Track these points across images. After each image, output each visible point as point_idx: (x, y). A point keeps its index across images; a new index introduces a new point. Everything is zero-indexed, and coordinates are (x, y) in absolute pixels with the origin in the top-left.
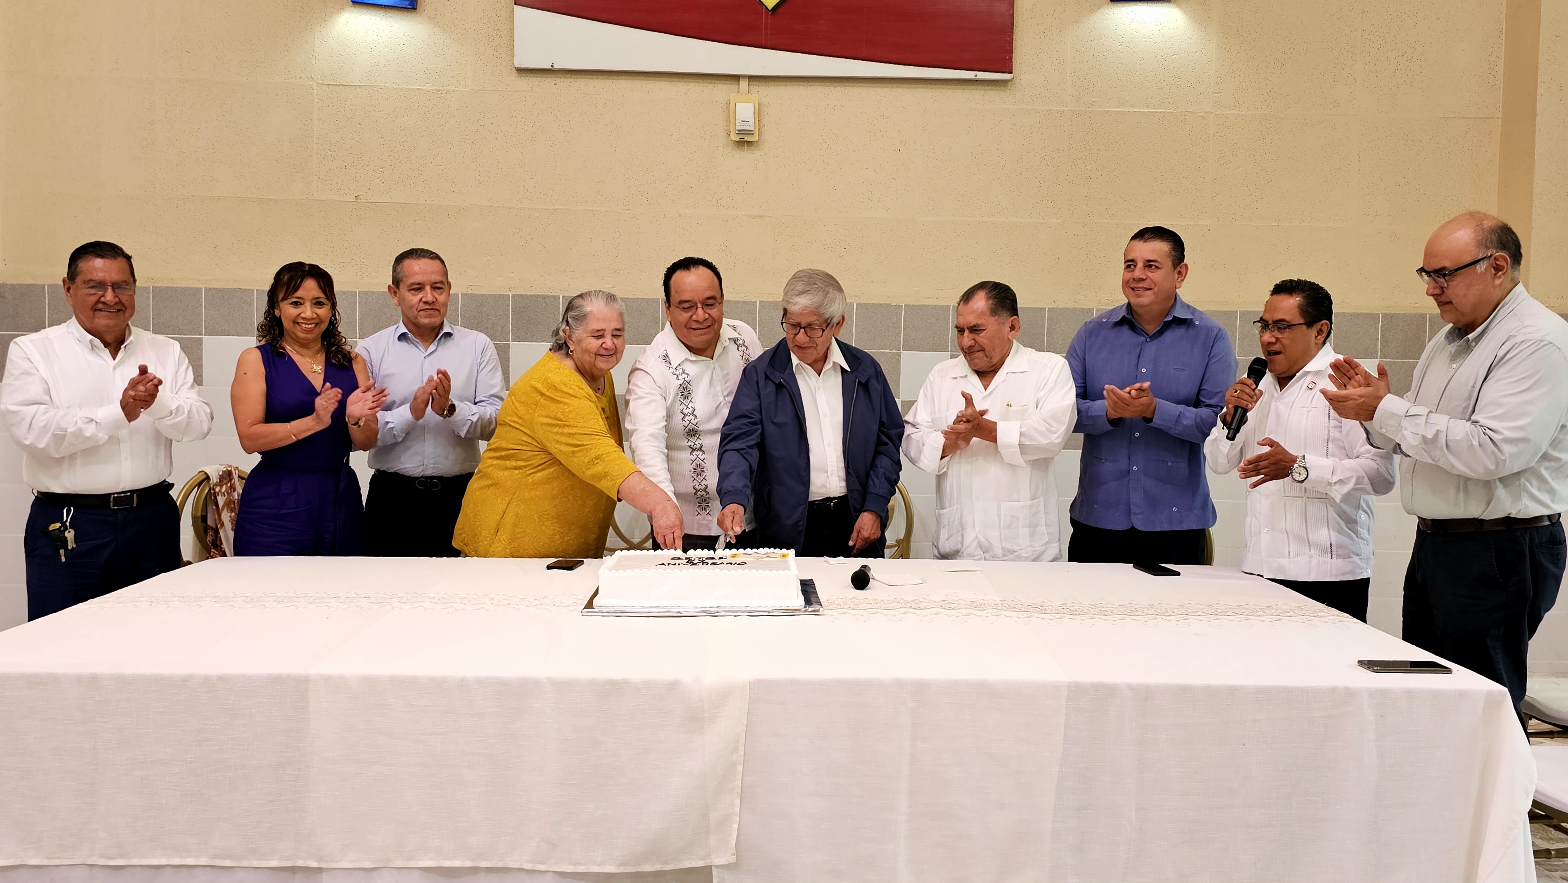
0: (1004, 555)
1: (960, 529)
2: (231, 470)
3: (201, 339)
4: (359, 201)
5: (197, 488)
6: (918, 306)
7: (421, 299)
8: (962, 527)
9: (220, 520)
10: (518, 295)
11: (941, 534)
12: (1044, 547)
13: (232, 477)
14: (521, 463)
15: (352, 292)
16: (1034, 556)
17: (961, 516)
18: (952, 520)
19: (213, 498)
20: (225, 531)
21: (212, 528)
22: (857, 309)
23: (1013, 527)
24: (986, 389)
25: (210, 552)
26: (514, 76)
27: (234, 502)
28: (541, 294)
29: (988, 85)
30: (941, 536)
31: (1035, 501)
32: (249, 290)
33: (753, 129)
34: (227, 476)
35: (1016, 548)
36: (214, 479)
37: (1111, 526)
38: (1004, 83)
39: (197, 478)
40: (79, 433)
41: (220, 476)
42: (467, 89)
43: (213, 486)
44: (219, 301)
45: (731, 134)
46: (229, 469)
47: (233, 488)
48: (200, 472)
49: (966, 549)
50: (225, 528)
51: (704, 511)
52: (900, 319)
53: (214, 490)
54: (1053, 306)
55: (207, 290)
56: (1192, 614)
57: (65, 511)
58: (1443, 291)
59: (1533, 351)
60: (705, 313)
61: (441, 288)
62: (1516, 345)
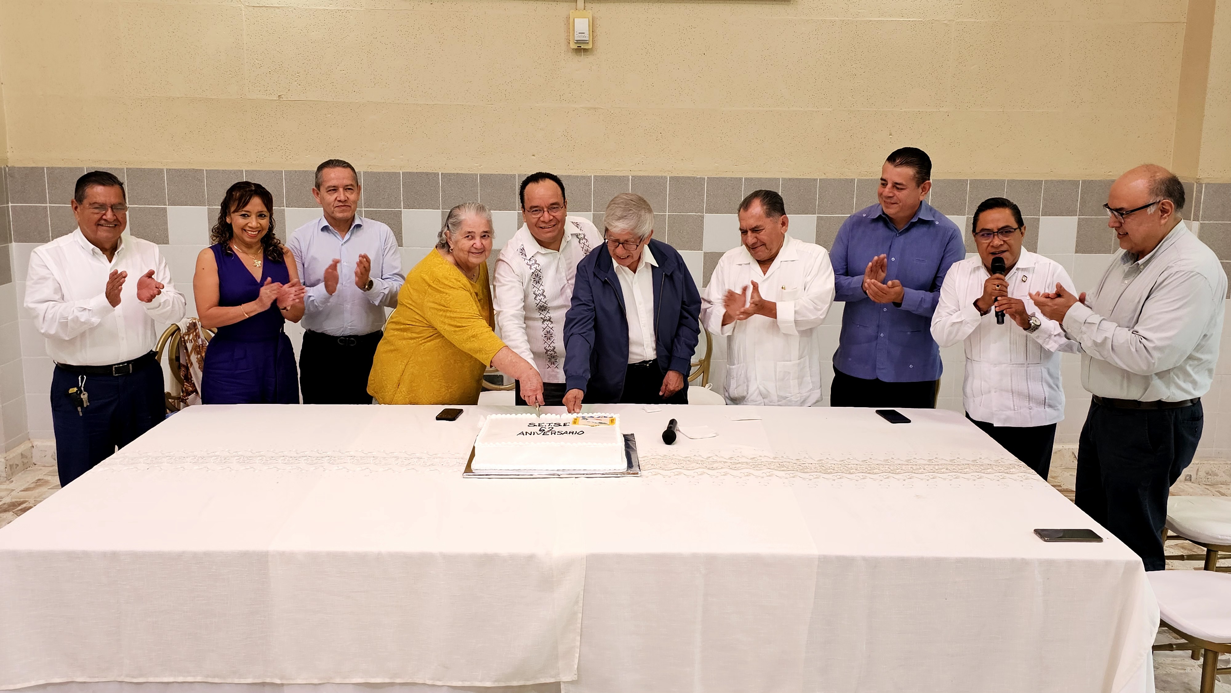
0: (779, 401)
1: (746, 381)
2: (196, 322)
3: (165, 209)
4: (281, 99)
5: (170, 337)
6: (717, 178)
7: (336, 198)
8: (747, 380)
9: (190, 360)
10: (408, 173)
11: (731, 383)
12: (809, 393)
13: (196, 327)
14: (414, 335)
15: (280, 171)
16: (802, 400)
17: (746, 371)
18: (740, 374)
19: (183, 344)
20: (194, 370)
21: (184, 366)
22: (670, 181)
23: (786, 379)
24: (764, 275)
25: (184, 384)
27: (199, 346)
28: (424, 171)
30: (731, 385)
31: (802, 359)
32: (200, 170)
33: (588, 39)
34: (193, 327)
35: (787, 395)
36: (184, 330)
37: (863, 376)
39: (171, 330)
41: (187, 327)
43: (183, 335)
44: (177, 179)
45: (571, 42)
46: (194, 321)
47: (197, 336)
49: (751, 395)
50: (194, 368)
51: (553, 365)
52: (703, 189)
53: (184, 338)
54: (823, 177)
55: (168, 170)
56: (915, 472)
57: (79, 378)
58: (1121, 225)
59: (1183, 280)
60: (550, 215)
61: (352, 189)
62: (1172, 275)
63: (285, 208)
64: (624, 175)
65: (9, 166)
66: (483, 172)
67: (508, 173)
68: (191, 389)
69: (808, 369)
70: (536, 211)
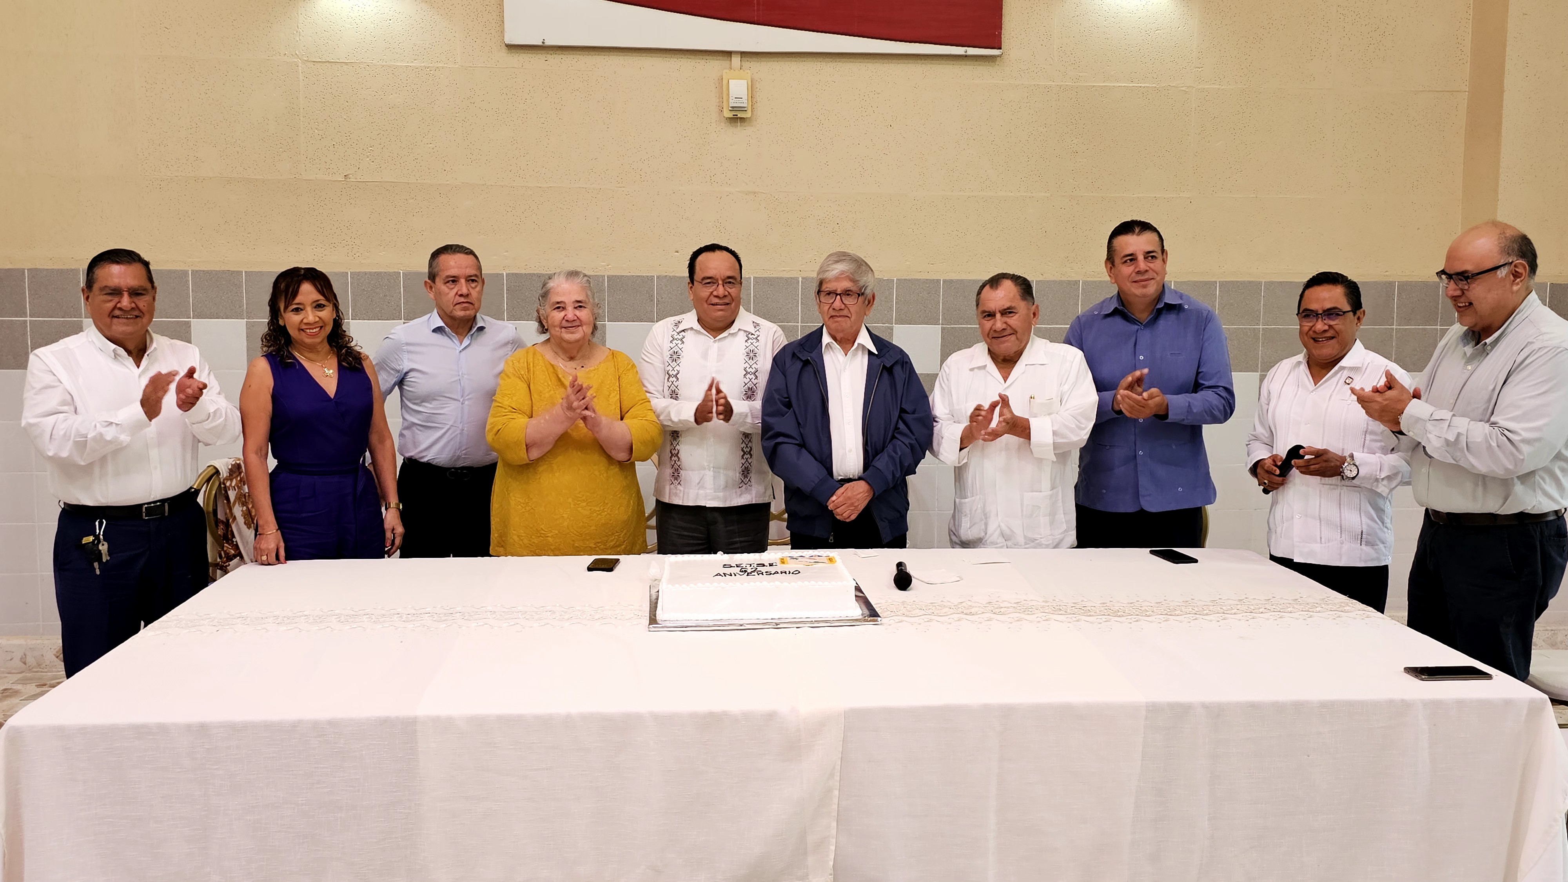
0: (1026, 544)
1: (983, 517)
3: (189, 323)
4: (348, 180)
5: (207, 482)
6: (909, 280)
7: (457, 292)
8: (986, 516)
9: (232, 513)
10: (513, 274)
11: (963, 522)
12: (1063, 535)
15: (343, 273)
16: (1055, 544)
17: (984, 506)
18: (974, 509)
19: (223, 492)
20: (237, 525)
21: (222, 522)
23: (1035, 516)
24: (1005, 380)
25: (223, 546)
26: (504, 53)
28: (535, 272)
29: (977, 61)
30: (963, 525)
31: (1054, 490)
32: (238, 272)
33: (746, 105)
34: (237, 470)
35: (1037, 536)
36: (224, 473)
37: (1122, 509)
38: (993, 58)
39: (209, 472)
40: (100, 438)
42: (457, 66)
43: (224, 480)
44: (207, 283)
45: (724, 110)
46: (238, 462)
48: (209, 466)
49: (990, 537)
50: (237, 523)
52: (891, 294)
53: (224, 484)
54: (1041, 278)
55: (195, 272)
56: (1228, 612)
57: (97, 523)
58: (1463, 293)
59: (1549, 358)
60: (725, 290)
61: (476, 281)
62: (1535, 352)
64: (792, 276)
66: (611, 273)
67: (644, 275)
68: (233, 552)
69: (1061, 504)
70: (709, 283)
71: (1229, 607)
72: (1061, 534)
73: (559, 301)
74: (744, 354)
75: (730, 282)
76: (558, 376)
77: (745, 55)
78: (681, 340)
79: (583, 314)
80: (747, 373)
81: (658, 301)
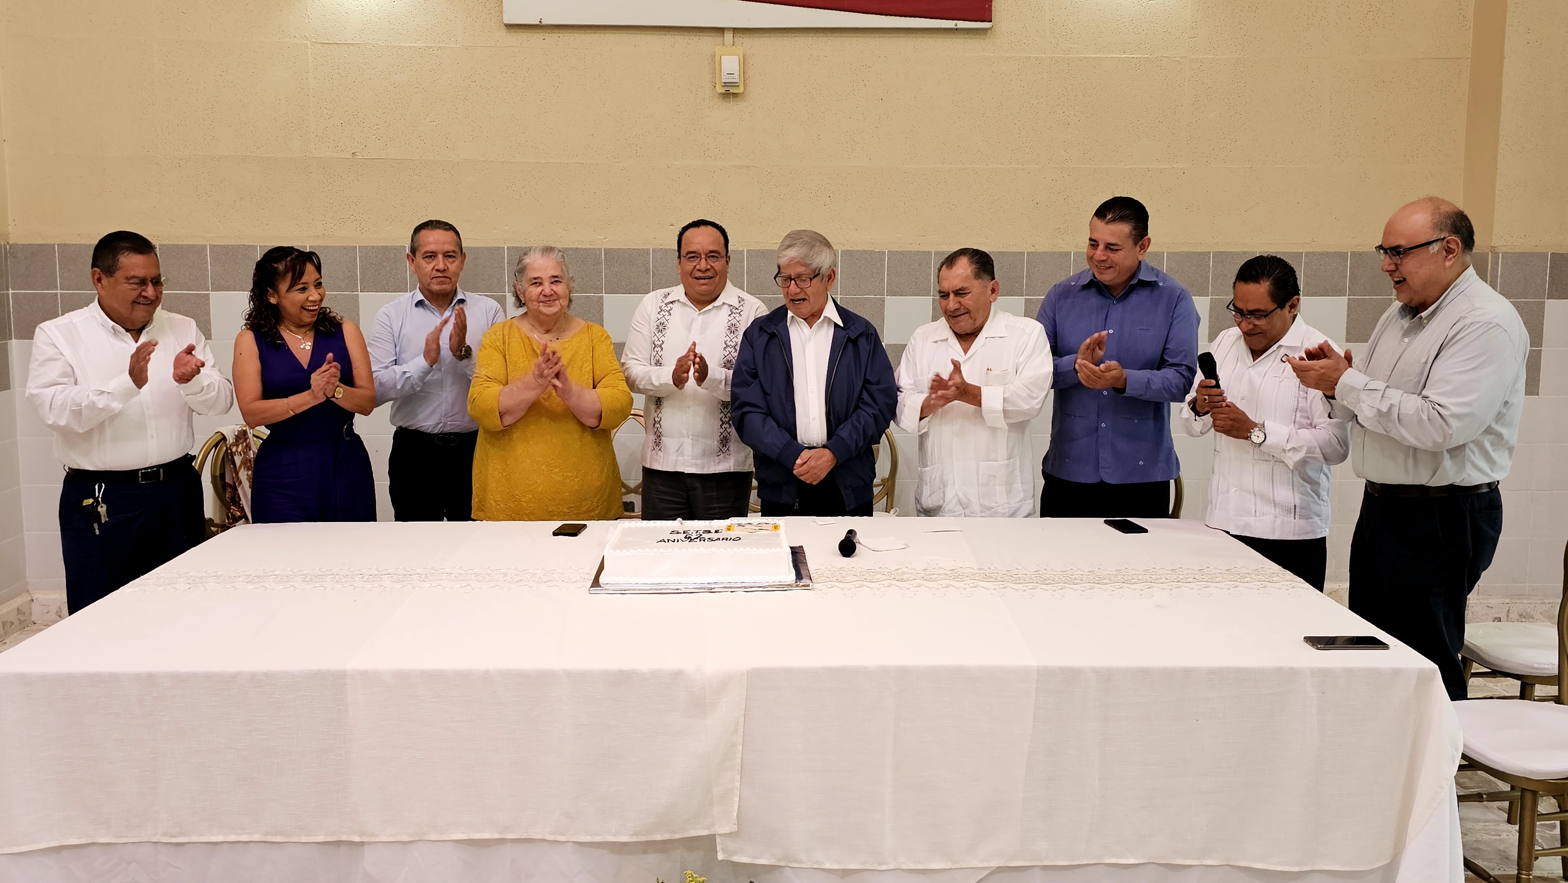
0: (982, 512)
1: (942, 486)
3: (208, 295)
4: (356, 157)
5: (214, 449)
6: (900, 252)
7: (435, 267)
8: (944, 484)
9: (238, 478)
10: (513, 248)
11: (924, 490)
12: (1020, 503)
13: (246, 436)
15: (352, 247)
16: (1011, 512)
17: (942, 474)
18: (934, 478)
19: (230, 457)
20: (243, 488)
21: (230, 485)
23: (991, 484)
24: (966, 353)
25: (230, 508)
26: (503, 32)
27: (250, 460)
29: (968, 34)
30: (924, 493)
31: (1011, 460)
32: (253, 246)
33: (738, 81)
34: (243, 436)
35: (992, 505)
36: (231, 439)
37: (1082, 480)
38: (983, 31)
39: (214, 440)
40: (92, 406)
41: (236, 436)
42: (458, 46)
43: (230, 445)
44: (224, 258)
45: (717, 86)
47: (248, 447)
48: (217, 433)
49: (947, 505)
50: (243, 487)
52: (883, 265)
53: (231, 450)
54: (1032, 250)
55: (212, 247)
56: (1155, 581)
57: (97, 487)
58: (1398, 269)
59: (1482, 332)
60: (708, 264)
61: (454, 257)
62: (1467, 327)
63: (359, 293)
65: (11, 243)
66: (607, 246)
67: (641, 248)
68: (239, 514)
69: (1019, 473)
70: (693, 257)
71: (1159, 577)
72: (1019, 502)
73: (536, 276)
74: (725, 327)
75: (713, 256)
76: (533, 348)
77: (737, 31)
78: (669, 311)
79: (560, 289)
80: (727, 346)
81: (654, 273)
